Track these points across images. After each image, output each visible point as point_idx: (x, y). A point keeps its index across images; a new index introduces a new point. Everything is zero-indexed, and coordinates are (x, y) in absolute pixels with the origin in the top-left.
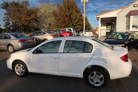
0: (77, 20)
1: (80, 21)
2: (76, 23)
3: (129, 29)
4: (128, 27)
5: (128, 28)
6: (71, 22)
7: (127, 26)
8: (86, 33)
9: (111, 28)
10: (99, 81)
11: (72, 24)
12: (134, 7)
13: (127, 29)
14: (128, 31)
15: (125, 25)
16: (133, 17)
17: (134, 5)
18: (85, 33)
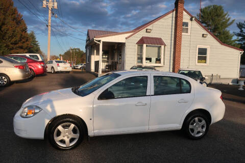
0: (18, 38)
1: (23, 40)
2: (15, 43)
3: (142, 62)
4: (140, 59)
6: (4, 41)
7: (138, 58)
8: (60, 64)
9: (108, 58)
11: (5, 45)
12: (147, 32)
13: (138, 62)
14: (140, 64)
15: (136, 57)
16: (147, 46)
17: (147, 30)
18: (58, 65)
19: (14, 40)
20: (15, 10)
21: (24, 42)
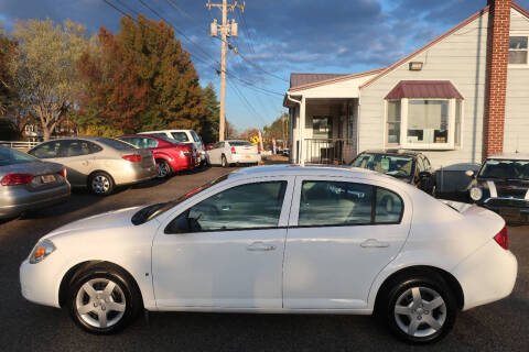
0: (181, 100)
1: (192, 102)
2: (177, 109)
3: (398, 141)
4: (395, 133)
5: (393, 137)
6: (157, 106)
7: (391, 132)
10: (427, 318)
11: (159, 113)
12: (410, 69)
13: (390, 141)
14: (394, 146)
15: (385, 128)
16: (409, 103)
17: (411, 64)
18: (233, 149)
19: (174, 103)
20: (178, 46)
21: (192, 106)
